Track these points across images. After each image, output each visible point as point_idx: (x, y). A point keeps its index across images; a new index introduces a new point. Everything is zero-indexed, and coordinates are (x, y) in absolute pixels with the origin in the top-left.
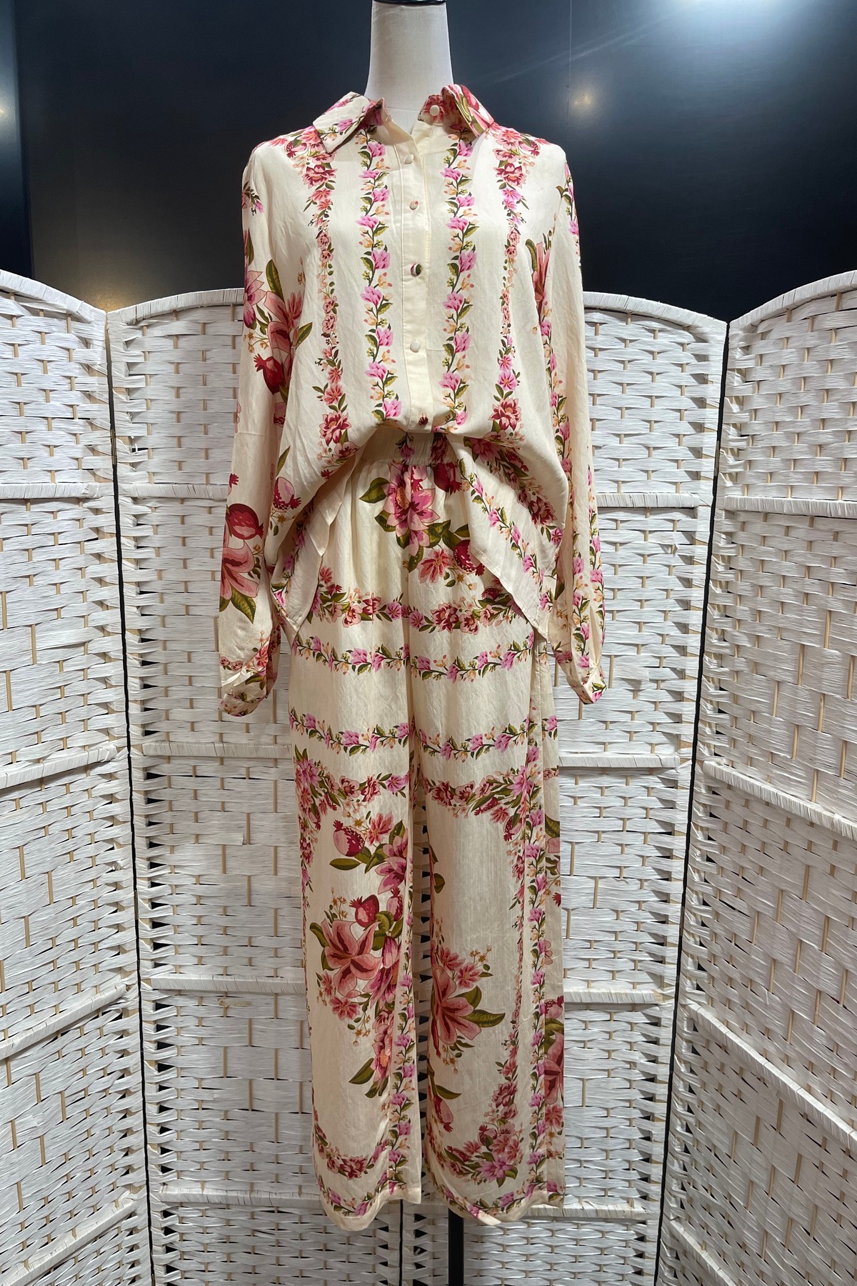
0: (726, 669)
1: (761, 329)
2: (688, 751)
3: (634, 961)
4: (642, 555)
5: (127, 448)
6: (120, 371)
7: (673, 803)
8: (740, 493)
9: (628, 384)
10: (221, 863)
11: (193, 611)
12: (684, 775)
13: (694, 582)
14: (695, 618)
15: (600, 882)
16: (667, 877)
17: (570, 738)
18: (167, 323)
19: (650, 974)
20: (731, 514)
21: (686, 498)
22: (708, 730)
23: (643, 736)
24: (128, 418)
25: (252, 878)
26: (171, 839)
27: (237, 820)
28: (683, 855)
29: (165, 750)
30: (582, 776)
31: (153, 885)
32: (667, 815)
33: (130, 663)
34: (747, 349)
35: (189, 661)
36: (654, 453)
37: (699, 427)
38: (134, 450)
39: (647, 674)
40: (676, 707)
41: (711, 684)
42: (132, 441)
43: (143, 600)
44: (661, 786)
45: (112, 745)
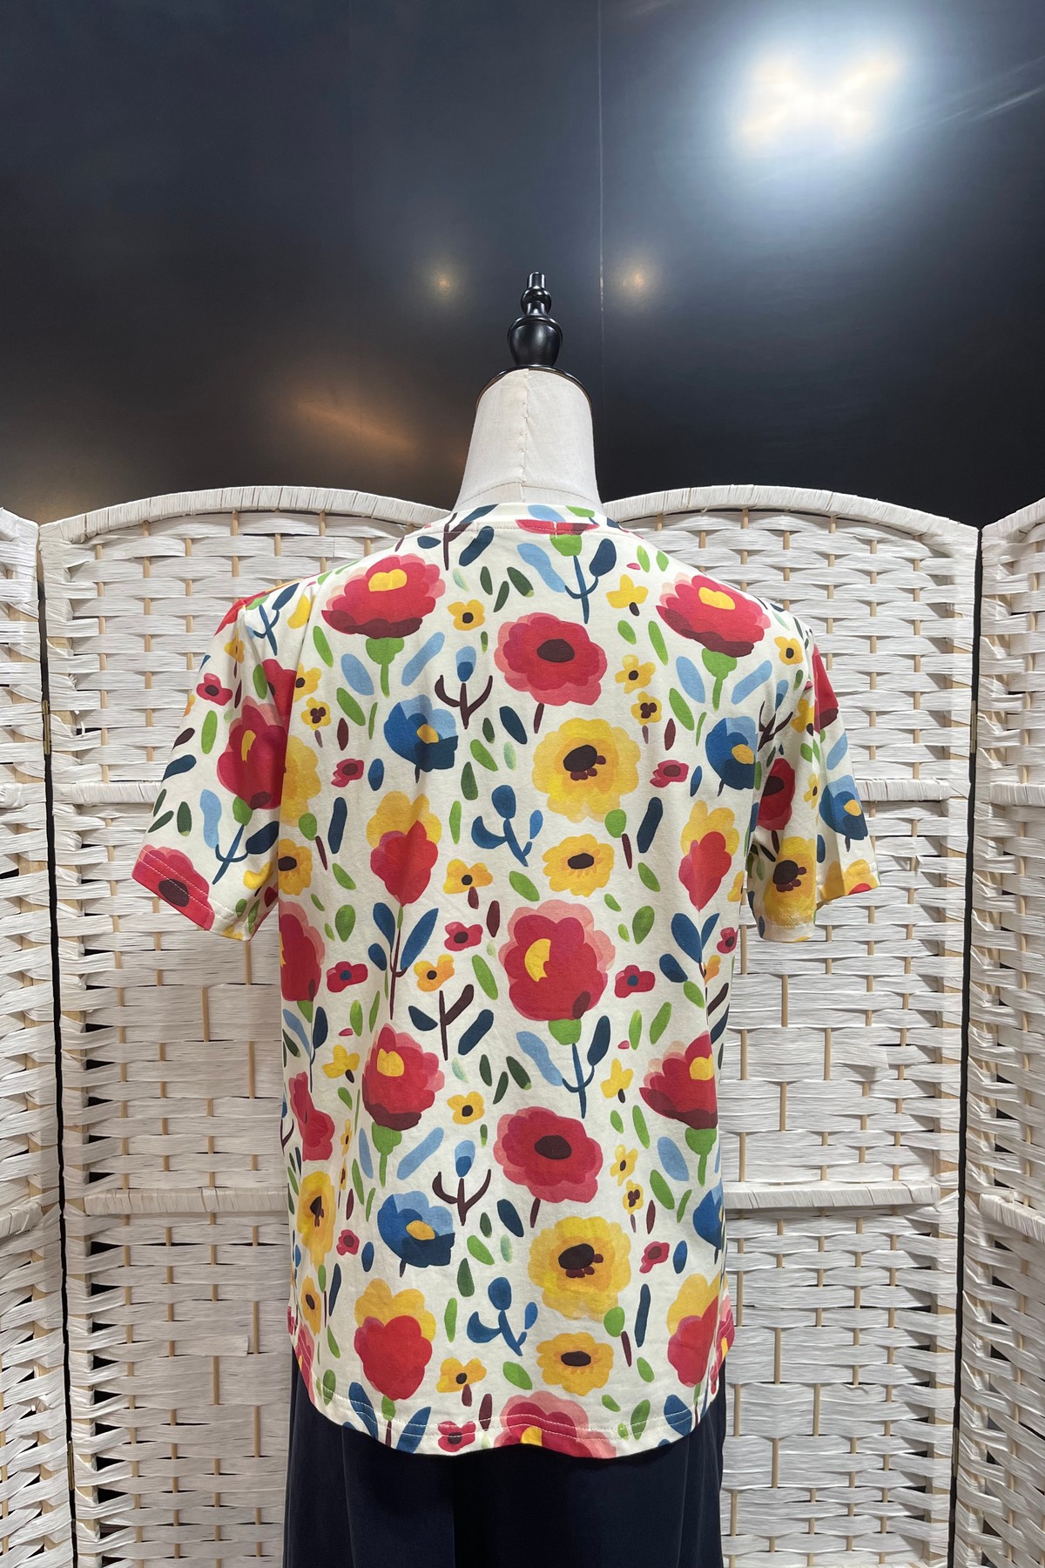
0: (1010, 1049)
1: (1035, 537)
2: (951, 1178)
3: (881, 1518)
5: (68, 729)
6: (59, 613)
7: (935, 1258)
8: (1016, 778)
9: (835, 620)
10: (211, 1386)
11: (169, 978)
12: (947, 1214)
13: (949, 914)
14: (952, 969)
15: (822, 1391)
16: (928, 1381)
17: (768, 1160)
18: (132, 541)
19: (906, 1538)
20: (1001, 810)
21: (929, 783)
22: (983, 1144)
23: (881, 1153)
24: (70, 682)
25: (262, 1410)
26: (129, 1352)
27: (237, 1314)
28: (952, 1345)
29: (120, 1203)
30: (789, 1221)
31: (100, 1429)
32: (922, 1280)
33: (68, 1067)
34: (1011, 566)
35: (163, 1058)
36: (879, 719)
37: (944, 681)
38: (79, 732)
39: (883, 1056)
40: (929, 1107)
41: (984, 1071)
42: (76, 717)
43: (92, 964)
44: (910, 1232)
45: (35, 1201)
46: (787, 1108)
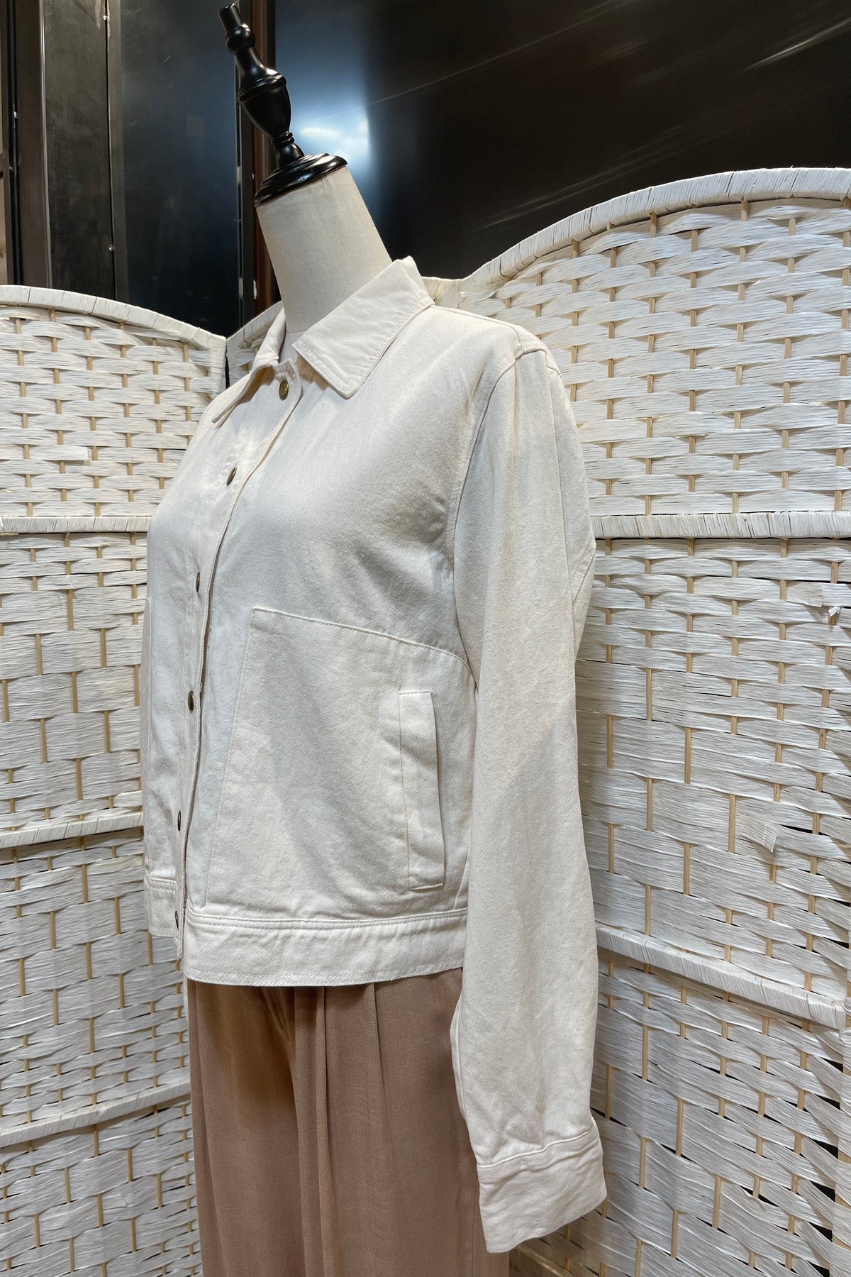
4: (777, 624)
15: (723, 1185)
17: (673, 921)
23: (789, 952)
30: (691, 992)
32: (827, 1114)
36: (794, 440)
44: (820, 1055)
46: (693, 870)
